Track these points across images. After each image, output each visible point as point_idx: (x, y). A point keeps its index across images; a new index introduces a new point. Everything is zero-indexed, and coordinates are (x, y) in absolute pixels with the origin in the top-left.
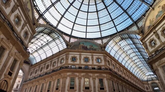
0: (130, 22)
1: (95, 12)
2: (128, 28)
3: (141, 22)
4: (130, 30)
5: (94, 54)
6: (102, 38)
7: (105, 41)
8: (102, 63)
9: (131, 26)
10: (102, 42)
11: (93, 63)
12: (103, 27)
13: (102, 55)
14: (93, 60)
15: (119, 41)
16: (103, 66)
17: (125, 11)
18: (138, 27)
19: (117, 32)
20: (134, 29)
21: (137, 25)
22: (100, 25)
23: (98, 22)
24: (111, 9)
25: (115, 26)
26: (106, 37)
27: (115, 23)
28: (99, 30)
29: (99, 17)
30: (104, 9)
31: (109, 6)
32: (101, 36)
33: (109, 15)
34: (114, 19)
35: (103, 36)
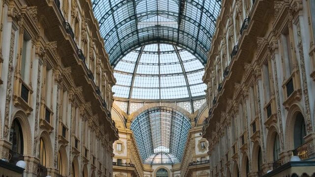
0: (184, 93)
2: (178, 101)
3: (199, 102)
4: (180, 105)
7: (133, 107)
10: (128, 109)
12: (138, 81)
15: (154, 110)
16: (124, 158)
17: (185, 73)
18: (193, 108)
19: (158, 98)
20: (187, 106)
21: (192, 105)
22: (134, 74)
23: (133, 68)
24: (164, 58)
25: (160, 88)
26: (137, 101)
27: (162, 81)
28: (129, 84)
29: (141, 61)
30: (154, 53)
31: (164, 52)
32: (130, 95)
33: (157, 66)
34: (162, 75)
35: (132, 97)
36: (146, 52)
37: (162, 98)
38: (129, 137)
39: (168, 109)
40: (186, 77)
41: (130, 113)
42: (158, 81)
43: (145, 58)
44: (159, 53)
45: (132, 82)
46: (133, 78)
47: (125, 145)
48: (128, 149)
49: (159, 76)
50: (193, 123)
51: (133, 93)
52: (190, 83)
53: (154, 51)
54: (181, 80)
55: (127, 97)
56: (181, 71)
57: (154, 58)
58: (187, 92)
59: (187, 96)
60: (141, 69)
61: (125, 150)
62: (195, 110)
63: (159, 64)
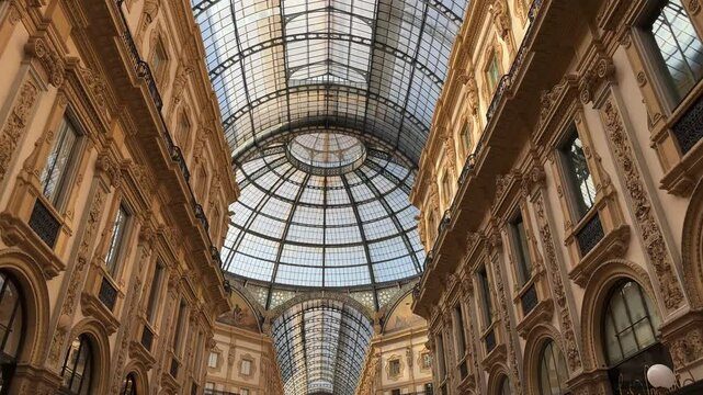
0: (362, 277)
1: (288, 201)
2: (352, 289)
3: (387, 293)
4: (356, 296)
5: (239, 342)
6: (271, 287)
7: (278, 298)
8: (252, 378)
9: (362, 289)
10: (269, 300)
11: (229, 374)
13: (258, 348)
14: (230, 364)
16: (254, 388)
17: (366, 243)
18: (376, 301)
19: (321, 285)
20: (367, 300)
21: (376, 296)
22: (283, 241)
23: (281, 231)
24: (333, 216)
25: (324, 267)
26: (285, 288)
27: (327, 256)
28: (274, 258)
29: (295, 220)
30: (317, 206)
31: (332, 206)
32: (274, 277)
33: (322, 230)
34: (329, 246)
35: (277, 281)
36: (303, 204)
37: (326, 285)
38: (266, 350)
39: (336, 303)
41: (272, 307)
42: (321, 256)
43: (302, 214)
44: (325, 206)
45: (279, 255)
46: (281, 248)
47: (257, 364)
48: (262, 371)
50: (378, 327)
51: (279, 274)
52: (374, 260)
53: (317, 203)
54: (360, 252)
55: (269, 279)
56: (360, 240)
57: (315, 216)
58: (367, 275)
59: (369, 282)
60: (295, 233)
61: (257, 374)
62: (380, 306)
63: (325, 227)
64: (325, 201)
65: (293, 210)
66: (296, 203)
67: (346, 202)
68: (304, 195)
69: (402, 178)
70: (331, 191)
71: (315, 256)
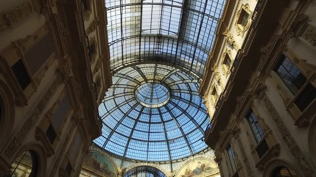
0: (165, 157)
1: (134, 119)
2: (160, 163)
6: (124, 159)
12: (132, 143)
17: (167, 141)
18: (171, 168)
19: (146, 160)
22: (130, 138)
23: (130, 133)
24: (154, 128)
25: (148, 151)
28: (125, 145)
29: (136, 128)
30: (147, 123)
31: (153, 123)
32: (125, 154)
33: (147, 134)
34: (150, 141)
35: (127, 156)
37: (148, 160)
40: (168, 144)
42: (146, 146)
43: (139, 126)
44: (150, 123)
45: (128, 144)
46: (129, 141)
49: (149, 141)
51: (127, 153)
52: (171, 149)
53: (146, 121)
54: (164, 146)
55: (123, 155)
56: (165, 139)
57: (145, 127)
58: (168, 156)
59: (168, 159)
60: (136, 135)
63: (149, 132)
64: (150, 120)
65: (136, 124)
66: (137, 120)
67: (159, 121)
68: (141, 117)
69: (185, 109)
70: (153, 116)
71: (144, 146)
